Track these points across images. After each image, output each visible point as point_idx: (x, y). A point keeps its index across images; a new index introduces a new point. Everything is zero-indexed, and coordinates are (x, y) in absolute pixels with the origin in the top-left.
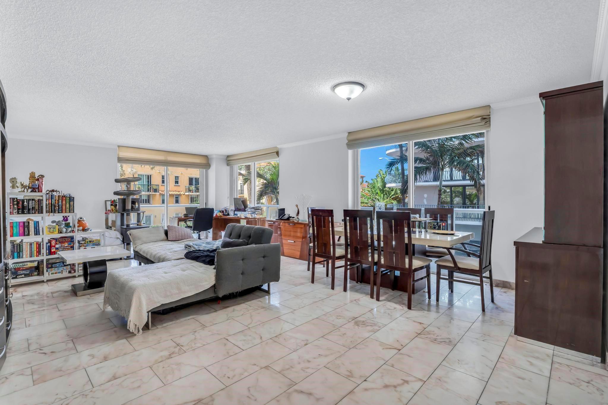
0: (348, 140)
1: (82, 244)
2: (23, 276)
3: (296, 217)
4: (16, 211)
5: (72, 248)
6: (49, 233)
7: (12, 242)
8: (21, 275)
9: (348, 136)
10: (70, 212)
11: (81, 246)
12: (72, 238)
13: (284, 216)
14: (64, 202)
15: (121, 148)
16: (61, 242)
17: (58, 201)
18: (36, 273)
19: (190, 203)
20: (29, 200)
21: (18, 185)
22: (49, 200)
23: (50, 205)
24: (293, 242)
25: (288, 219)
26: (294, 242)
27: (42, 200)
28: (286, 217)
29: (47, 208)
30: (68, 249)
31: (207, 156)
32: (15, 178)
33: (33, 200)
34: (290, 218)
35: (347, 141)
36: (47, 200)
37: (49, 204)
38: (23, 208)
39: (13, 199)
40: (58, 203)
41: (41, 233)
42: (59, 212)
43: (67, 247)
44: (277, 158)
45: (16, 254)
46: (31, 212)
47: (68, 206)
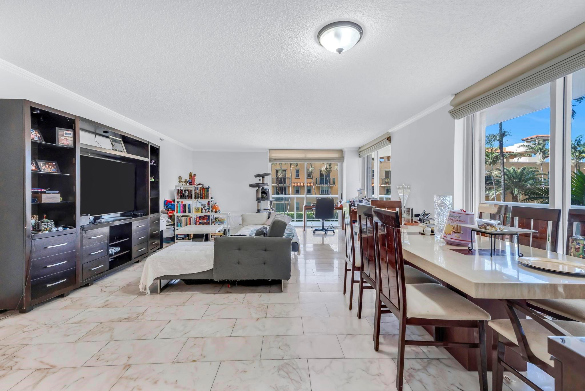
1: (213, 221)
2: (181, 238)
4: (180, 197)
5: (209, 223)
6: (196, 212)
7: (178, 217)
8: (180, 237)
10: (207, 199)
11: (212, 223)
12: (209, 217)
14: (204, 192)
15: (271, 150)
16: (203, 219)
17: (200, 191)
18: (188, 238)
19: (321, 193)
20: (186, 190)
21: (183, 180)
22: (196, 190)
23: (196, 194)
27: (192, 190)
29: (194, 195)
30: (206, 224)
31: (341, 150)
32: (181, 176)
33: (188, 190)
36: (194, 190)
37: (196, 192)
38: (184, 195)
39: (179, 189)
40: (201, 192)
41: (191, 212)
42: (201, 199)
43: (206, 222)
44: (390, 144)
45: (179, 224)
46: (186, 198)
47: (206, 194)
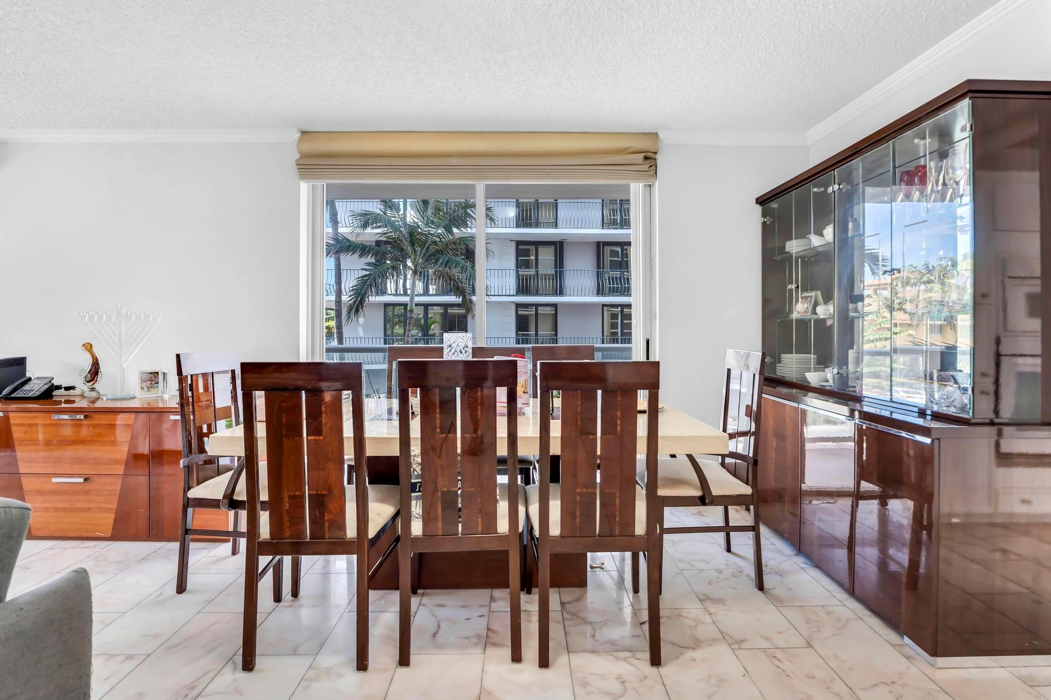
0: (300, 152)
3: (82, 386)
9: (300, 141)
13: (27, 387)
24: (82, 480)
25: (48, 394)
26: (86, 480)
28: (35, 388)
34: (55, 393)
35: (298, 156)
